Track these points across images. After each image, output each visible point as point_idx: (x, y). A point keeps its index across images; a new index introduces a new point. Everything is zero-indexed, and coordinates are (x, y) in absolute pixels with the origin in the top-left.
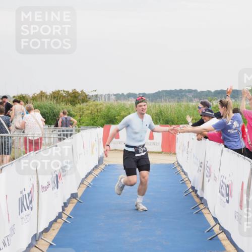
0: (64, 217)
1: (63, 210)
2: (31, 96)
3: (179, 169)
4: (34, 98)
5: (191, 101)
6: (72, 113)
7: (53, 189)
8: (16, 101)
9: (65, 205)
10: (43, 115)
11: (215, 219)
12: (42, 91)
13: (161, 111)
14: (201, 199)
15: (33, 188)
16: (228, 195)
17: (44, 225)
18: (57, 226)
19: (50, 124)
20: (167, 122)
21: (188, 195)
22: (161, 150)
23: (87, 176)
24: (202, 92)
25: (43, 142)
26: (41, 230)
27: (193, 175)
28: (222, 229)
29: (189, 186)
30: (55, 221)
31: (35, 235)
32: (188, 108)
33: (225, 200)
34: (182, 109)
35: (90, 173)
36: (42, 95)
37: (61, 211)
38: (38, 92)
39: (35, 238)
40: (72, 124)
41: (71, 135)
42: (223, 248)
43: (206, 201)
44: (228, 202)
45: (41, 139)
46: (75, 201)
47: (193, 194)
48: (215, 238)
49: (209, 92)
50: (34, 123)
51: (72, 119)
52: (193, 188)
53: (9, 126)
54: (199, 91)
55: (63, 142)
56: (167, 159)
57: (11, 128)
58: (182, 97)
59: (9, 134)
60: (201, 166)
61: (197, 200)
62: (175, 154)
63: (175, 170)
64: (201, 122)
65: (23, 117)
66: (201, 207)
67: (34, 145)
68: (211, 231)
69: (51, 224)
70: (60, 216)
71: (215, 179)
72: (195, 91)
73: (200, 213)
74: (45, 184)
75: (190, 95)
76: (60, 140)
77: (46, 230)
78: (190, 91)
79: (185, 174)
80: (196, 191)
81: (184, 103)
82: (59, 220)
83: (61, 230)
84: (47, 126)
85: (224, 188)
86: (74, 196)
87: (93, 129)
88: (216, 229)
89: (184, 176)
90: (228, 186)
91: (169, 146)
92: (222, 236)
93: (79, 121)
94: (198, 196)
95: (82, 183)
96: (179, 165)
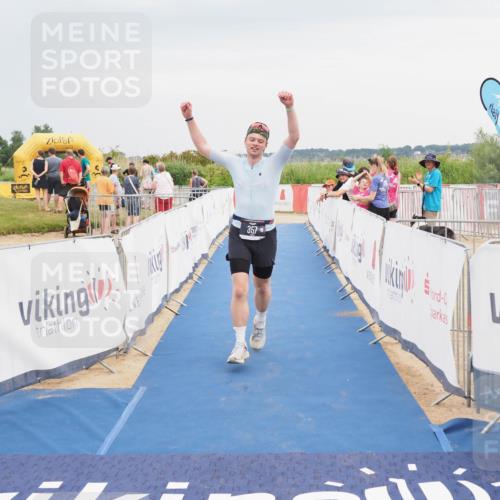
0: (195, 278)
1: (194, 270)
2: (161, 156)
3: (310, 228)
4: (164, 159)
5: (322, 160)
6: (203, 173)
7: (184, 249)
8: (146, 161)
9: (196, 266)
10: (173, 175)
11: (347, 279)
12: (172, 152)
13: (292, 171)
14: (333, 258)
15: (162, 249)
16: (360, 254)
17: (174, 286)
18: (188, 287)
19: (181, 184)
20: (298, 182)
21: (320, 254)
22: (292, 210)
23: (217, 237)
24: (333, 151)
25: (173, 202)
26: (171, 291)
27: (325, 234)
28: (354, 288)
29: (321, 245)
30: (186, 281)
31: (166, 296)
32: (319, 167)
33: (357, 259)
34: (314, 168)
35: (221, 234)
36: (172, 155)
37: (191, 271)
38: (168, 152)
39: (166, 298)
40: (202, 184)
41: (201, 195)
42: (354, 307)
43: (338, 261)
44: (360, 261)
45: (171, 199)
46: (205, 262)
47: (325, 253)
48: (347, 297)
49: (341, 151)
50: (164, 185)
51: (203, 179)
52: (325, 247)
53: (137, 186)
54: (331, 150)
55: (193, 202)
56: (299, 219)
57: (140, 189)
58: (314, 156)
59: (137, 195)
60: (332, 226)
61: (329, 260)
62: (306, 213)
63: (307, 229)
64: (340, 184)
65: (152, 179)
66: (333, 266)
67: (164, 205)
68: (343, 290)
69: (182, 284)
70: (190, 277)
71: (348, 238)
72: (327, 150)
73: (331, 273)
74: (175, 246)
75: (322, 155)
76: (190, 200)
77: (177, 291)
78: (321, 151)
79: (317, 233)
80: (327, 251)
81: (315, 163)
82: (190, 281)
83: (192, 291)
84: (177, 187)
85: (356, 247)
86: (204, 256)
87: (224, 189)
88: (348, 289)
89: (315, 236)
90: (360, 245)
91: (300, 206)
92: (354, 296)
93: (210, 181)
94: (329, 256)
95: (213, 243)
96: (311, 225)
